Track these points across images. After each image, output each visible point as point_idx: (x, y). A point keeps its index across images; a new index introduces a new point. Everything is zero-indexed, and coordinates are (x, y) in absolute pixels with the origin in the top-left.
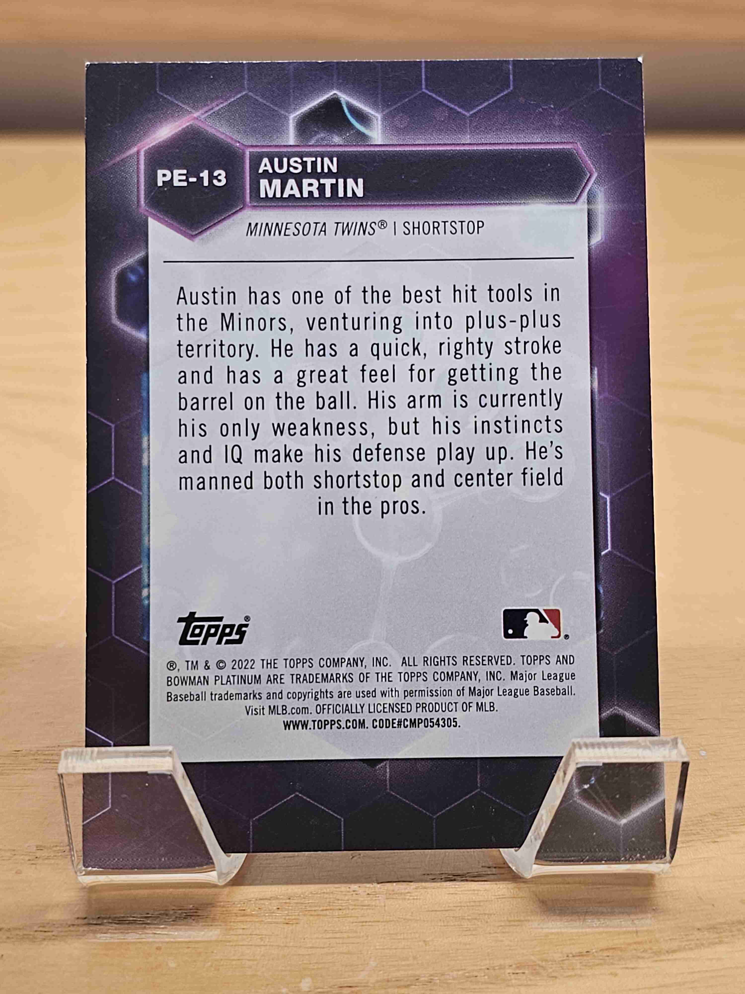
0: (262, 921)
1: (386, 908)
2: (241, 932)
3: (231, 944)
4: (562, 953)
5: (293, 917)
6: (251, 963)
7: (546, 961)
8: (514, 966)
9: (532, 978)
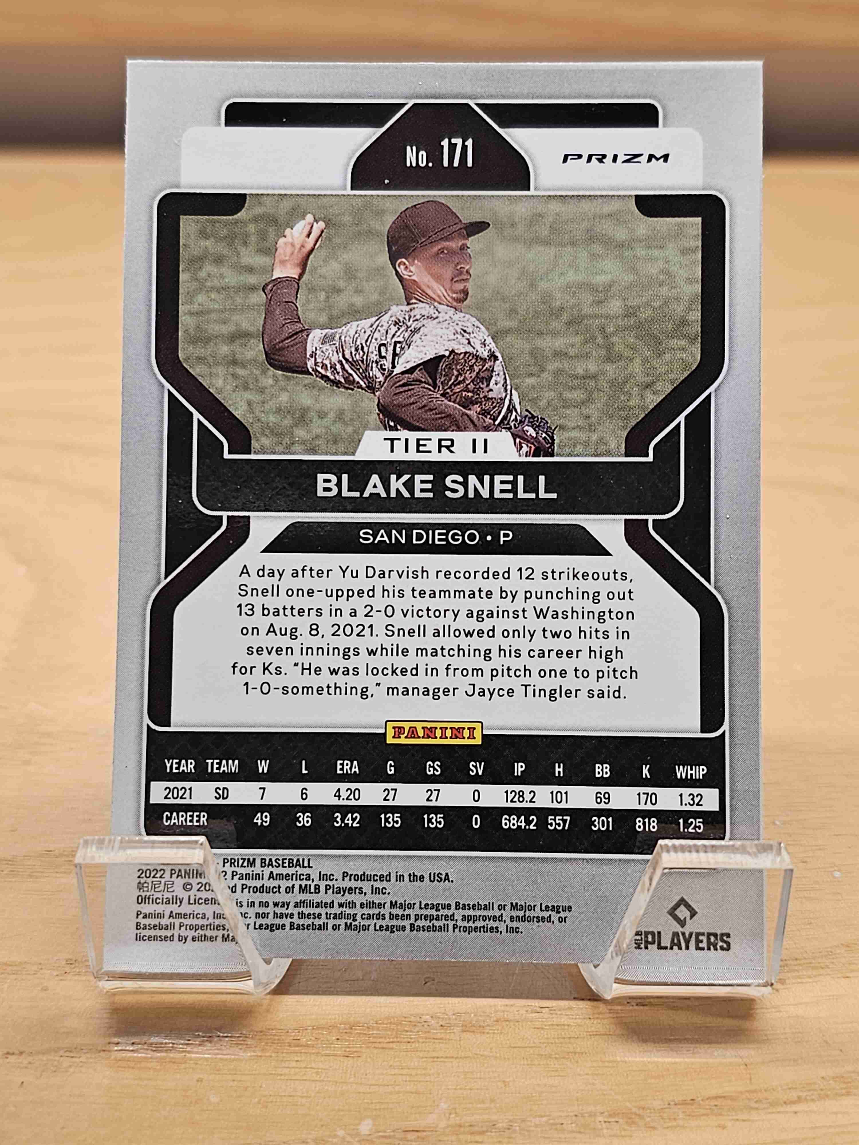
0: (318, 1053)
1: (462, 1042)
2: (294, 1064)
3: (283, 1077)
4: (662, 1100)
5: (354, 1050)
6: (304, 1100)
7: (643, 1108)
8: (606, 1113)
9: (627, 1127)
